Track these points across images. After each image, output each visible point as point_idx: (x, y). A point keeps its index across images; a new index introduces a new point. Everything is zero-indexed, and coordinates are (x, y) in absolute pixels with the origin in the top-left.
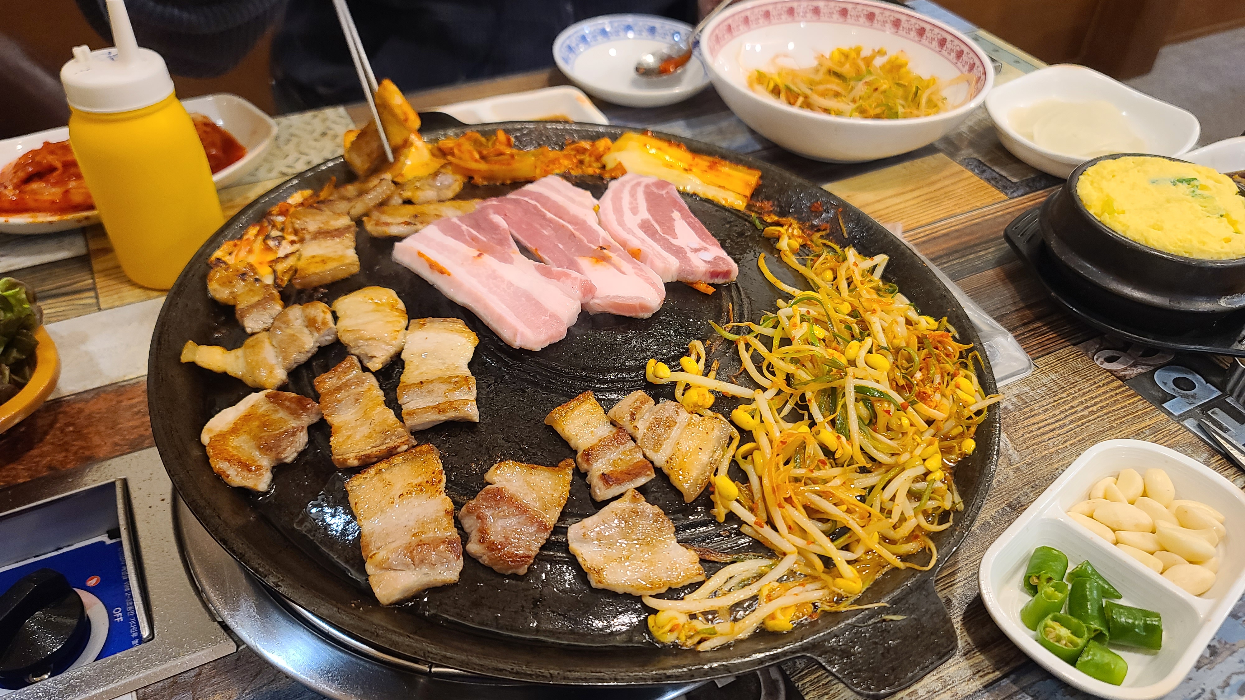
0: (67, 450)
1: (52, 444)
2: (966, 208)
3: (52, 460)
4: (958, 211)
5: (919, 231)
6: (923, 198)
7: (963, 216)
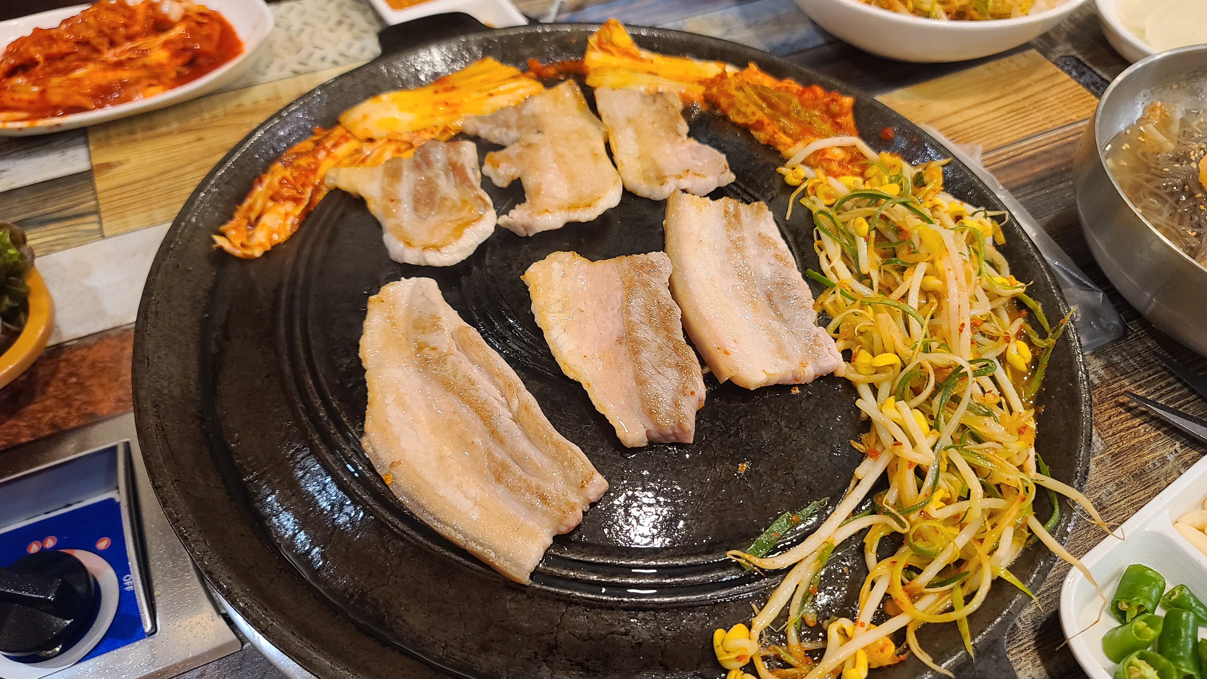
0: (69, 405)
1: (55, 397)
2: (1059, 123)
3: (55, 417)
4: (1049, 126)
5: (1001, 152)
6: (1008, 108)
7: (1054, 133)
